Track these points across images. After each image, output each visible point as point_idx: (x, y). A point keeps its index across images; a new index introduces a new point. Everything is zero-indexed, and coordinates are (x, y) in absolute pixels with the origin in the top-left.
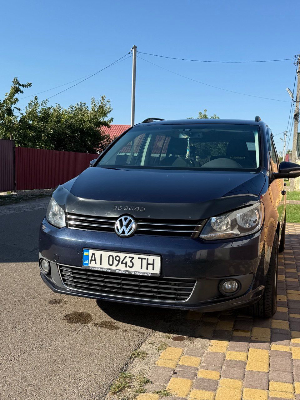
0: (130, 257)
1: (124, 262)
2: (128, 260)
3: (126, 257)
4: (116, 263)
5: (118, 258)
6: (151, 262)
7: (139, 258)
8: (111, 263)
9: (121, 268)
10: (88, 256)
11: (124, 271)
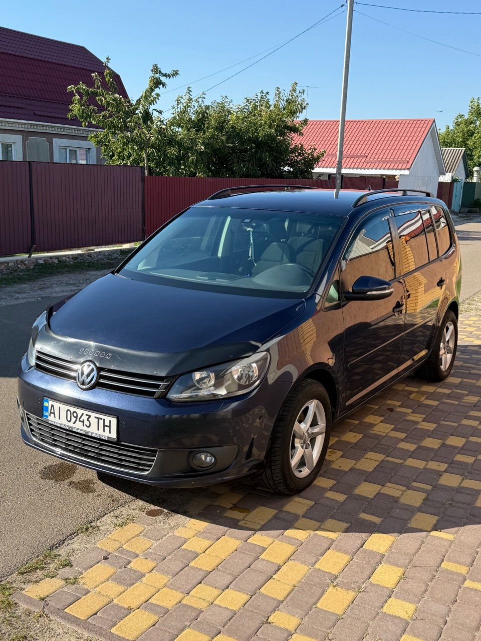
0: (87, 415)
1: (81, 420)
2: (85, 418)
3: (83, 414)
4: (73, 419)
5: (75, 415)
6: (107, 423)
7: (96, 417)
8: (69, 419)
9: (78, 427)
10: (48, 407)
11: (81, 430)
